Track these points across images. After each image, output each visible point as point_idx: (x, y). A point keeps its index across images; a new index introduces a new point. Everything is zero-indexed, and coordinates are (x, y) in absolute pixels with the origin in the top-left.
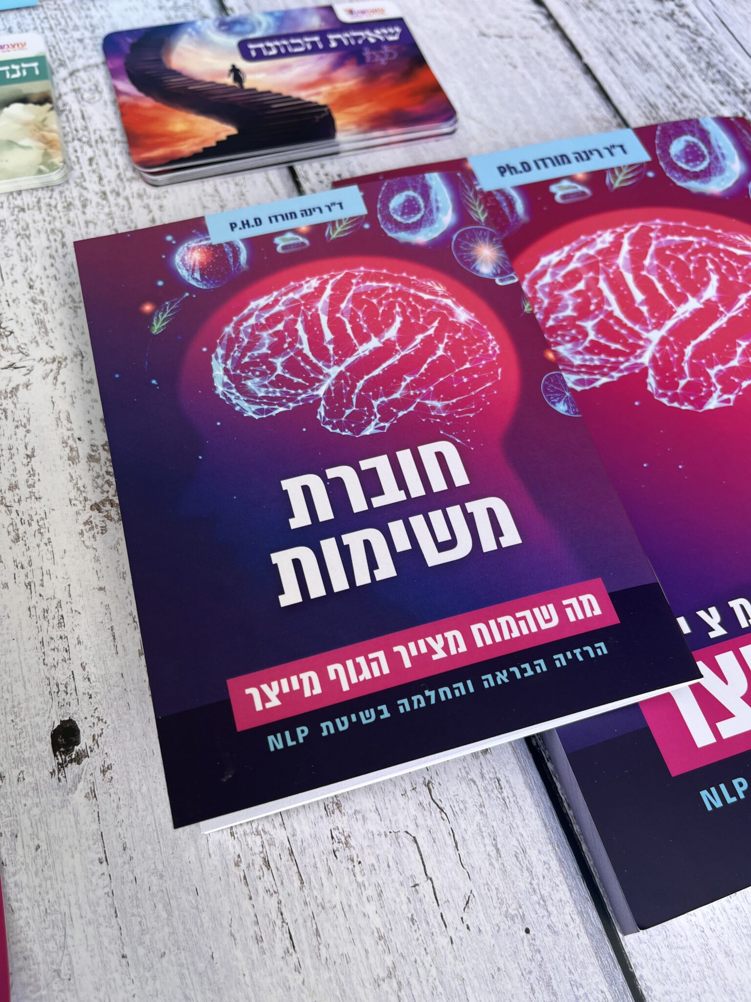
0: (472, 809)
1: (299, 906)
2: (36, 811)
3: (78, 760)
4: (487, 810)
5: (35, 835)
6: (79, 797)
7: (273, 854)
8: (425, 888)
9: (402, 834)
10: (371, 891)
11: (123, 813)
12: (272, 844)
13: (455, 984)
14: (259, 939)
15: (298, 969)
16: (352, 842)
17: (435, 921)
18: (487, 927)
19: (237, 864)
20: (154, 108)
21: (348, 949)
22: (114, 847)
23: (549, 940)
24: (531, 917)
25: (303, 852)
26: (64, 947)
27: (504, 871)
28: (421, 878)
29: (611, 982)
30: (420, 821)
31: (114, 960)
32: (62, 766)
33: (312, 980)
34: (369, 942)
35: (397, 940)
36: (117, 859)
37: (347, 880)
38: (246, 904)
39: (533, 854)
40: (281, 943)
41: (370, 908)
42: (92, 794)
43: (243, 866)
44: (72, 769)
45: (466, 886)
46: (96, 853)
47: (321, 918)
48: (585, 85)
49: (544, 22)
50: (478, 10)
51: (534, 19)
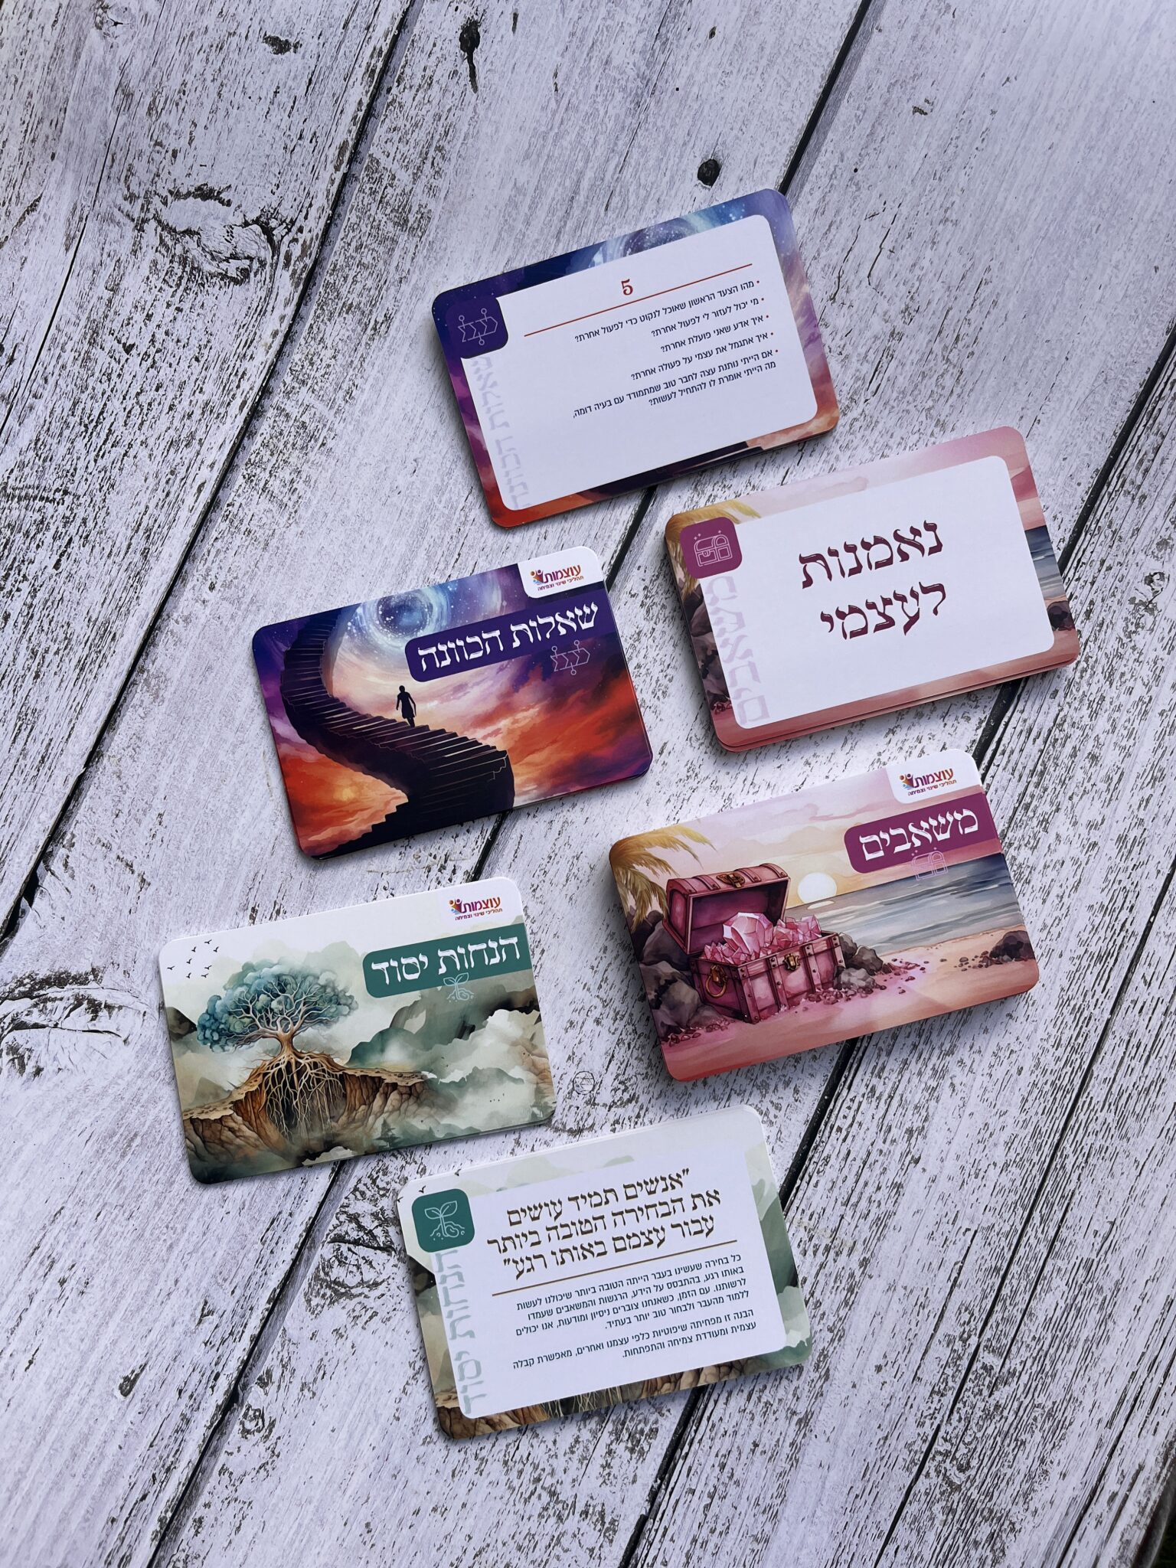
0: (822, 262)
1: (960, 300)
4: (814, 253)
5: (1062, 468)
7: (950, 341)
8: (887, 245)
9: (873, 285)
10: (917, 272)
12: (945, 347)
13: (918, 183)
14: (995, 303)
15: (989, 269)
16: (903, 307)
17: (899, 223)
18: (875, 193)
19: (973, 353)
21: (955, 254)
24: (847, 175)
25: (933, 327)
26: (1092, 392)
27: (838, 212)
28: (885, 252)
30: (856, 283)
31: (1073, 362)
33: (987, 257)
34: (942, 247)
35: (927, 234)
37: (924, 290)
38: (986, 328)
39: (813, 205)
40: (986, 290)
41: (926, 263)
43: (970, 350)
45: (866, 225)
46: (1038, 428)
47: (955, 283)
49: (61, 852)
50: (110, 921)
51: (66, 865)
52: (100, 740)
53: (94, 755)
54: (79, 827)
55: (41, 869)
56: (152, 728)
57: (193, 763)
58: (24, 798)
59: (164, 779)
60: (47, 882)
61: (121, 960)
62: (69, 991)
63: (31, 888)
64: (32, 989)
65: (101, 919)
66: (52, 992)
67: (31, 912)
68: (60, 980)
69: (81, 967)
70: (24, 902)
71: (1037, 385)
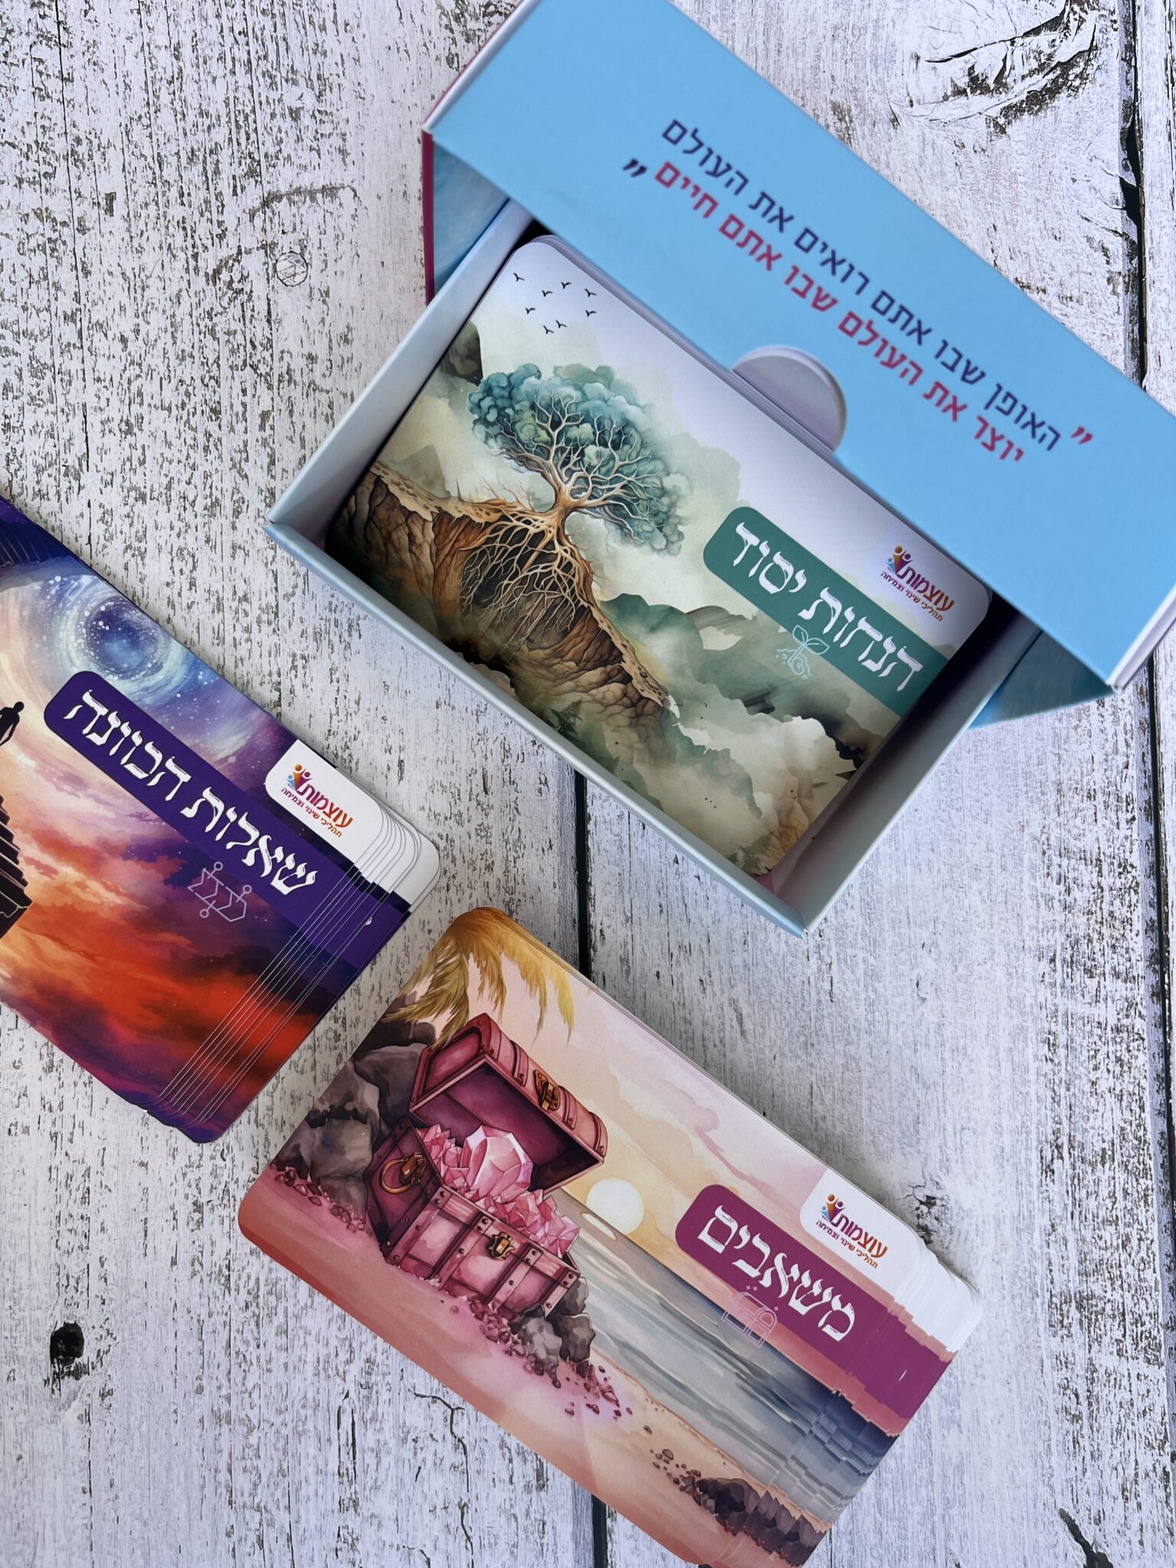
2: (22, 1418)
3: (77, 1374)
5: (18, 1444)
6: (71, 1415)
7: (270, 1535)
11: (116, 1448)
12: (271, 1524)
19: (228, 1535)
22: (100, 1482)
32: (58, 1376)
36: (101, 1493)
42: (86, 1417)
43: (235, 1538)
44: (69, 1383)
46: (81, 1481)
49: (1120, 265)
50: (1014, 203)
51: (1105, 251)
54: (1115, 306)
55: (1132, 231)
60: (1118, 219)
61: (976, 160)
62: (1019, 91)
63: (1133, 202)
64: (1064, 75)
65: (1027, 202)
66: (1039, 82)
67: (1117, 171)
68: (1036, 101)
69: (1022, 127)
70: (1131, 180)
71: (113, 1537)
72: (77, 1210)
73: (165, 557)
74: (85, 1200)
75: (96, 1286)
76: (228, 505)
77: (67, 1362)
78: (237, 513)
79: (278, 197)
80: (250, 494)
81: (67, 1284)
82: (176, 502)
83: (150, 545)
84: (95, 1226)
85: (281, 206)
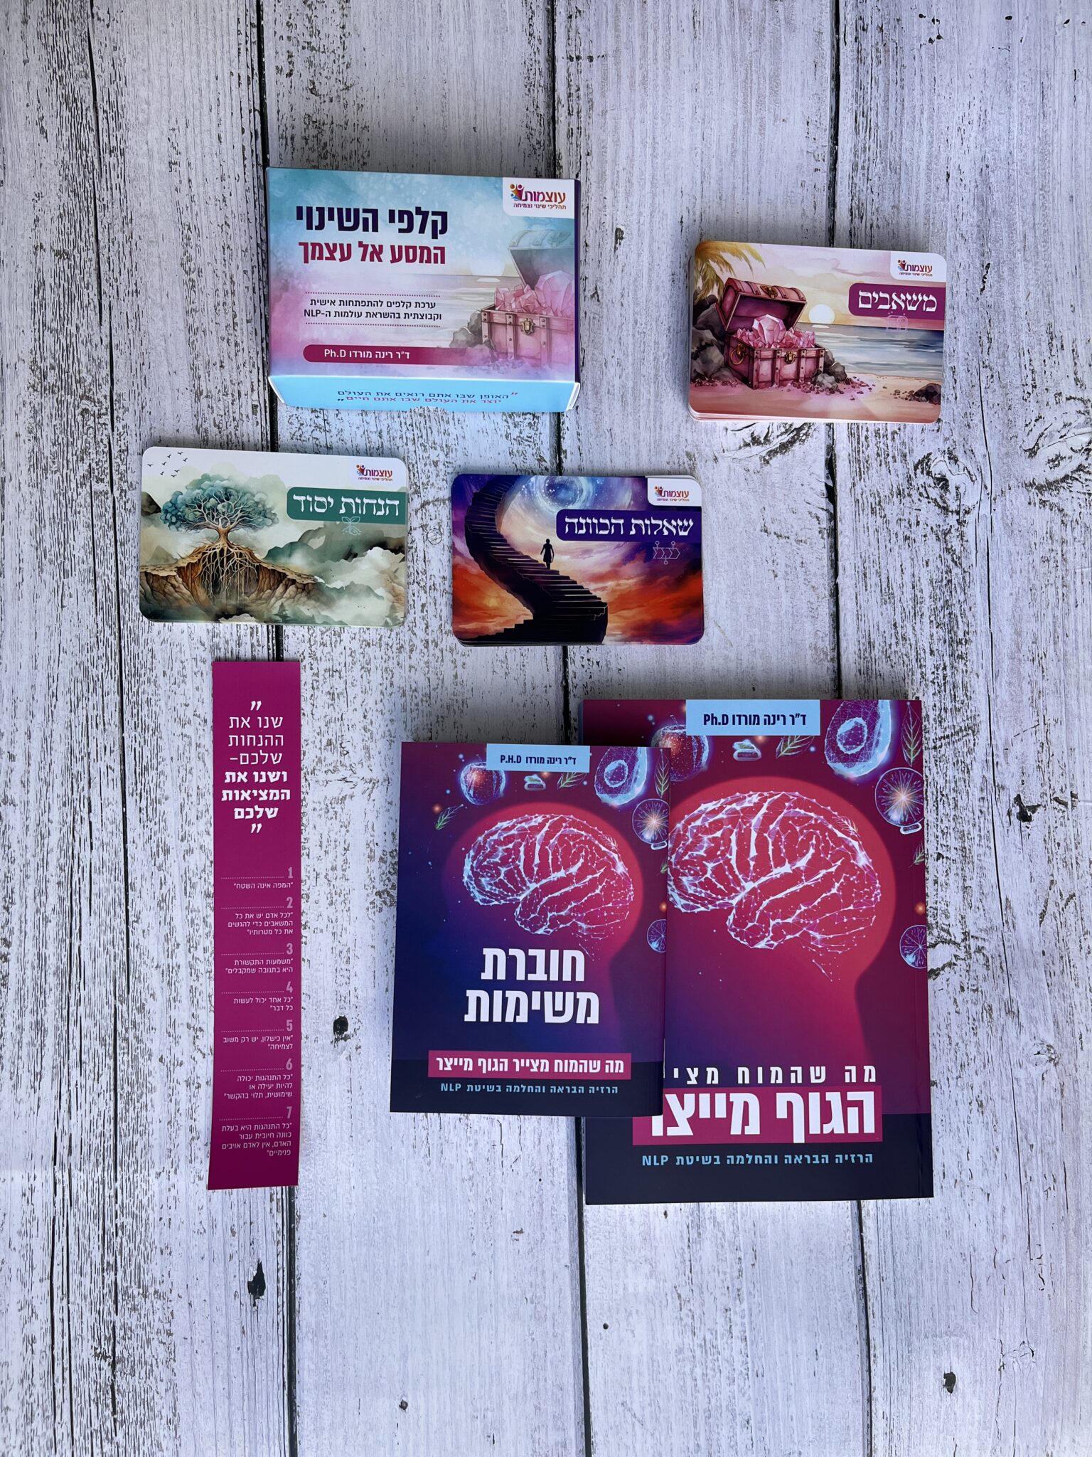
1: (436, 1138)
3: (345, 1039)
5: (319, 1071)
6: (343, 1057)
8: (498, 1148)
10: (472, 1142)
11: (362, 1072)
13: (498, 1192)
14: (414, 1147)
15: (429, 1164)
17: (498, 1163)
18: (521, 1173)
20: (478, 576)
21: (454, 1163)
22: (356, 1087)
23: (549, 1187)
24: (544, 1175)
26: (325, 1125)
27: (539, 1151)
28: (498, 1143)
29: (571, 1213)
31: (346, 1137)
32: (337, 1040)
33: (434, 1170)
34: (465, 1163)
35: (478, 1166)
36: (356, 1092)
37: (462, 1133)
38: (412, 1130)
39: (556, 1148)
40: (424, 1151)
41: (470, 1149)
42: (349, 1058)
44: (342, 1043)
45: (518, 1153)
46: (347, 1087)
47: (445, 1147)
48: (825, 609)
49: (825, 524)
50: (773, 497)
51: (818, 518)
52: (837, 604)
53: (835, 593)
54: (823, 544)
55: (831, 508)
56: (808, 627)
57: (772, 618)
58: (864, 547)
59: (785, 600)
60: (824, 502)
61: (755, 477)
62: (775, 443)
63: (831, 494)
64: (798, 434)
65: (780, 496)
66: (785, 438)
67: (823, 480)
68: (784, 447)
69: (777, 461)
70: (831, 484)
71: (361, 1112)
72: (344, 967)
73: (379, 672)
74: (348, 962)
75: (353, 1000)
76: (407, 647)
77: (341, 1033)
78: (411, 651)
79: (428, 503)
80: (417, 642)
81: (340, 999)
82: (384, 646)
83: (372, 666)
84: (352, 974)
85: (430, 507)
